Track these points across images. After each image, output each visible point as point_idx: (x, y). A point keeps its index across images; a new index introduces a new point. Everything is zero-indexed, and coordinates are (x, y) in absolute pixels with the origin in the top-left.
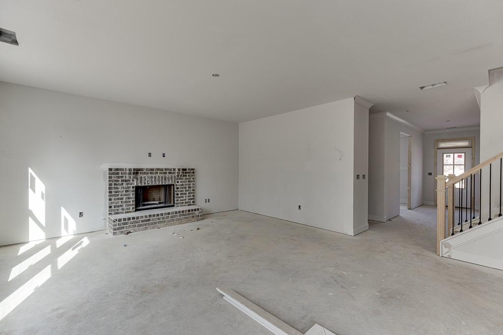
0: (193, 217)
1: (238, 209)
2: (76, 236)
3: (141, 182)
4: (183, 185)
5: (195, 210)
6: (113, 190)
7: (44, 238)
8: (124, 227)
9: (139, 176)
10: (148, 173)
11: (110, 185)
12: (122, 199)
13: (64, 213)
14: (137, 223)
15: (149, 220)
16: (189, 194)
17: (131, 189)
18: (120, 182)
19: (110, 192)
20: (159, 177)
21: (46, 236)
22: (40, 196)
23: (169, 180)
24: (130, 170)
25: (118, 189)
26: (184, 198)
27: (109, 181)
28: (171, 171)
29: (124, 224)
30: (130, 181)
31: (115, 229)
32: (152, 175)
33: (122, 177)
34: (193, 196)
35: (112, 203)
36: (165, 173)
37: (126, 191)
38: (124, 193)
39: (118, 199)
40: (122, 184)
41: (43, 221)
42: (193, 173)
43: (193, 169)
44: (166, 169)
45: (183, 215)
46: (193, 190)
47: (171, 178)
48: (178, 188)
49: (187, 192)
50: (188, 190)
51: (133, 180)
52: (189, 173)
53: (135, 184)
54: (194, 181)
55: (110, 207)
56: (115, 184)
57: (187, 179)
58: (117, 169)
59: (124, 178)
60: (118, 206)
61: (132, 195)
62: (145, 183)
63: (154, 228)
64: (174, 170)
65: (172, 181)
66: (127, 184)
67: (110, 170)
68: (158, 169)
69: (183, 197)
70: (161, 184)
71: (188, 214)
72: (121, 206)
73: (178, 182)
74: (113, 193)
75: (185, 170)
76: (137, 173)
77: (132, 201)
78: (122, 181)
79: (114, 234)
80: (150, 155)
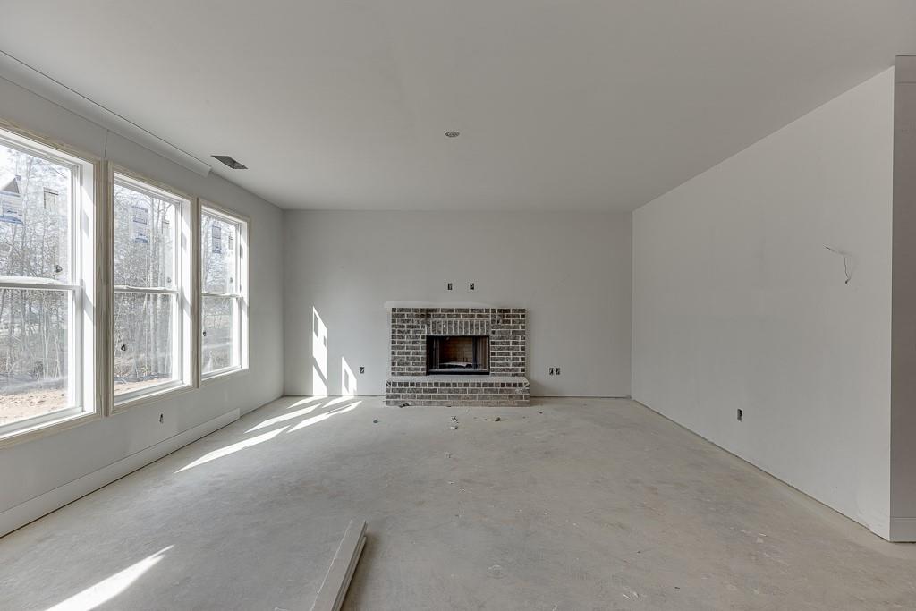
0: (510, 397)
1: (629, 398)
2: (356, 398)
3: (434, 331)
4: (502, 338)
5: (515, 385)
6: (397, 340)
7: (326, 393)
8: (399, 396)
9: (432, 319)
10: (444, 317)
11: (394, 332)
12: (408, 353)
13: (345, 366)
14: (418, 392)
15: (435, 391)
16: (514, 354)
17: (421, 340)
18: (406, 329)
19: (393, 343)
20: (461, 323)
21: (328, 391)
22: (322, 343)
23: (478, 329)
24: (416, 310)
25: (403, 338)
26: (506, 361)
27: (393, 326)
28: (479, 313)
29: (400, 391)
30: (418, 327)
31: (388, 397)
32: (451, 319)
33: (408, 321)
34: (523, 359)
35: (395, 358)
36: (472, 316)
37: (414, 343)
38: (411, 344)
39: (403, 353)
40: (408, 332)
41: (325, 373)
42: (523, 316)
43: (522, 310)
44: (472, 310)
45: (492, 391)
46: (523, 349)
47: (482, 325)
48: (493, 343)
49: (511, 352)
50: (513, 349)
51: (423, 327)
52: (514, 316)
53: (426, 334)
54: (524, 332)
55: (393, 364)
56: (399, 332)
57: (511, 327)
58: (402, 310)
59: (411, 323)
60: (403, 364)
61: (422, 349)
62: (439, 332)
63: (441, 405)
64: (487, 310)
65: (483, 330)
66: (415, 332)
67: (394, 310)
68: (460, 310)
69: (503, 359)
70: (464, 334)
71: (501, 391)
72: (407, 364)
73: (493, 332)
74: (397, 344)
75: (507, 311)
76: (429, 316)
77: (422, 358)
78: (409, 326)
79: (387, 403)
80: (450, 286)
